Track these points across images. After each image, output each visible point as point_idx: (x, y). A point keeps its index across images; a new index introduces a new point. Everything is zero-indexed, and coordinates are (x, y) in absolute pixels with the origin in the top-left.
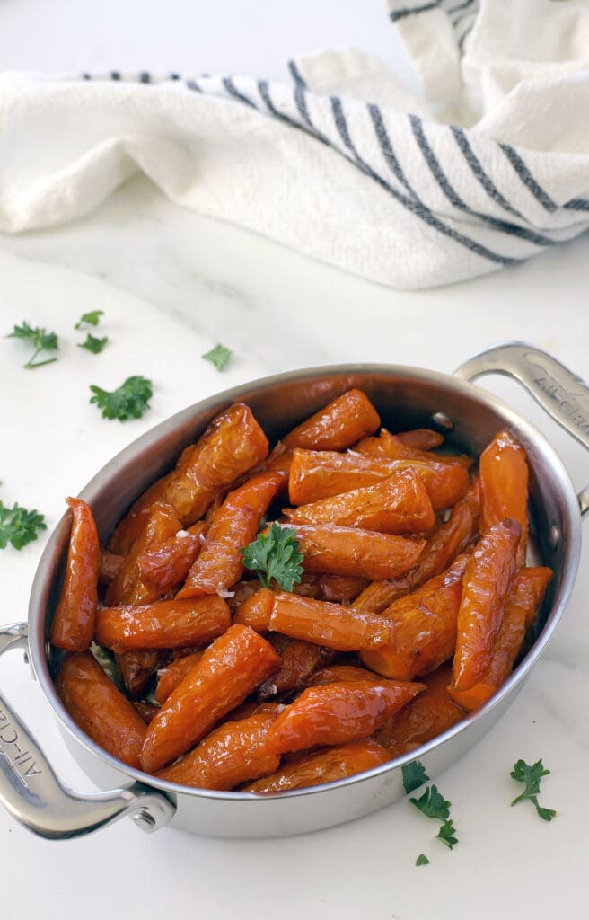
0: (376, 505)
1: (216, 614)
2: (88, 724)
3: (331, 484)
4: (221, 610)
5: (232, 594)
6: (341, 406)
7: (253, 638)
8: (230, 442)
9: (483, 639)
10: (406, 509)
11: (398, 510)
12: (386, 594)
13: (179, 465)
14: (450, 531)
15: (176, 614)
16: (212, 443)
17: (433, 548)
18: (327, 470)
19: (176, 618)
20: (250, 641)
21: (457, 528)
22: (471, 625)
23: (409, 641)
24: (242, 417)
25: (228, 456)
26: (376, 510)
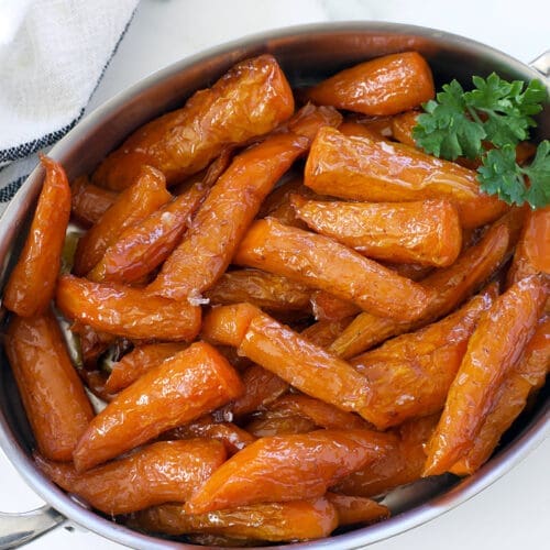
0: (392, 237)
1: (182, 323)
2: (30, 397)
3: (352, 184)
4: (189, 318)
5: (206, 301)
6: (392, 72)
7: (213, 374)
8: (248, 101)
9: (468, 431)
10: (424, 251)
11: (416, 249)
12: (382, 330)
13: (189, 105)
14: (475, 264)
15: (139, 313)
16: (228, 97)
17: (450, 283)
18: (350, 168)
19: (139, 317)
20: (209, 377)
21: (485, 259)
22: (459, 413)
23: (389, 401)
24: (268, 75)
25: (241, 117)
26: (392, 241)
